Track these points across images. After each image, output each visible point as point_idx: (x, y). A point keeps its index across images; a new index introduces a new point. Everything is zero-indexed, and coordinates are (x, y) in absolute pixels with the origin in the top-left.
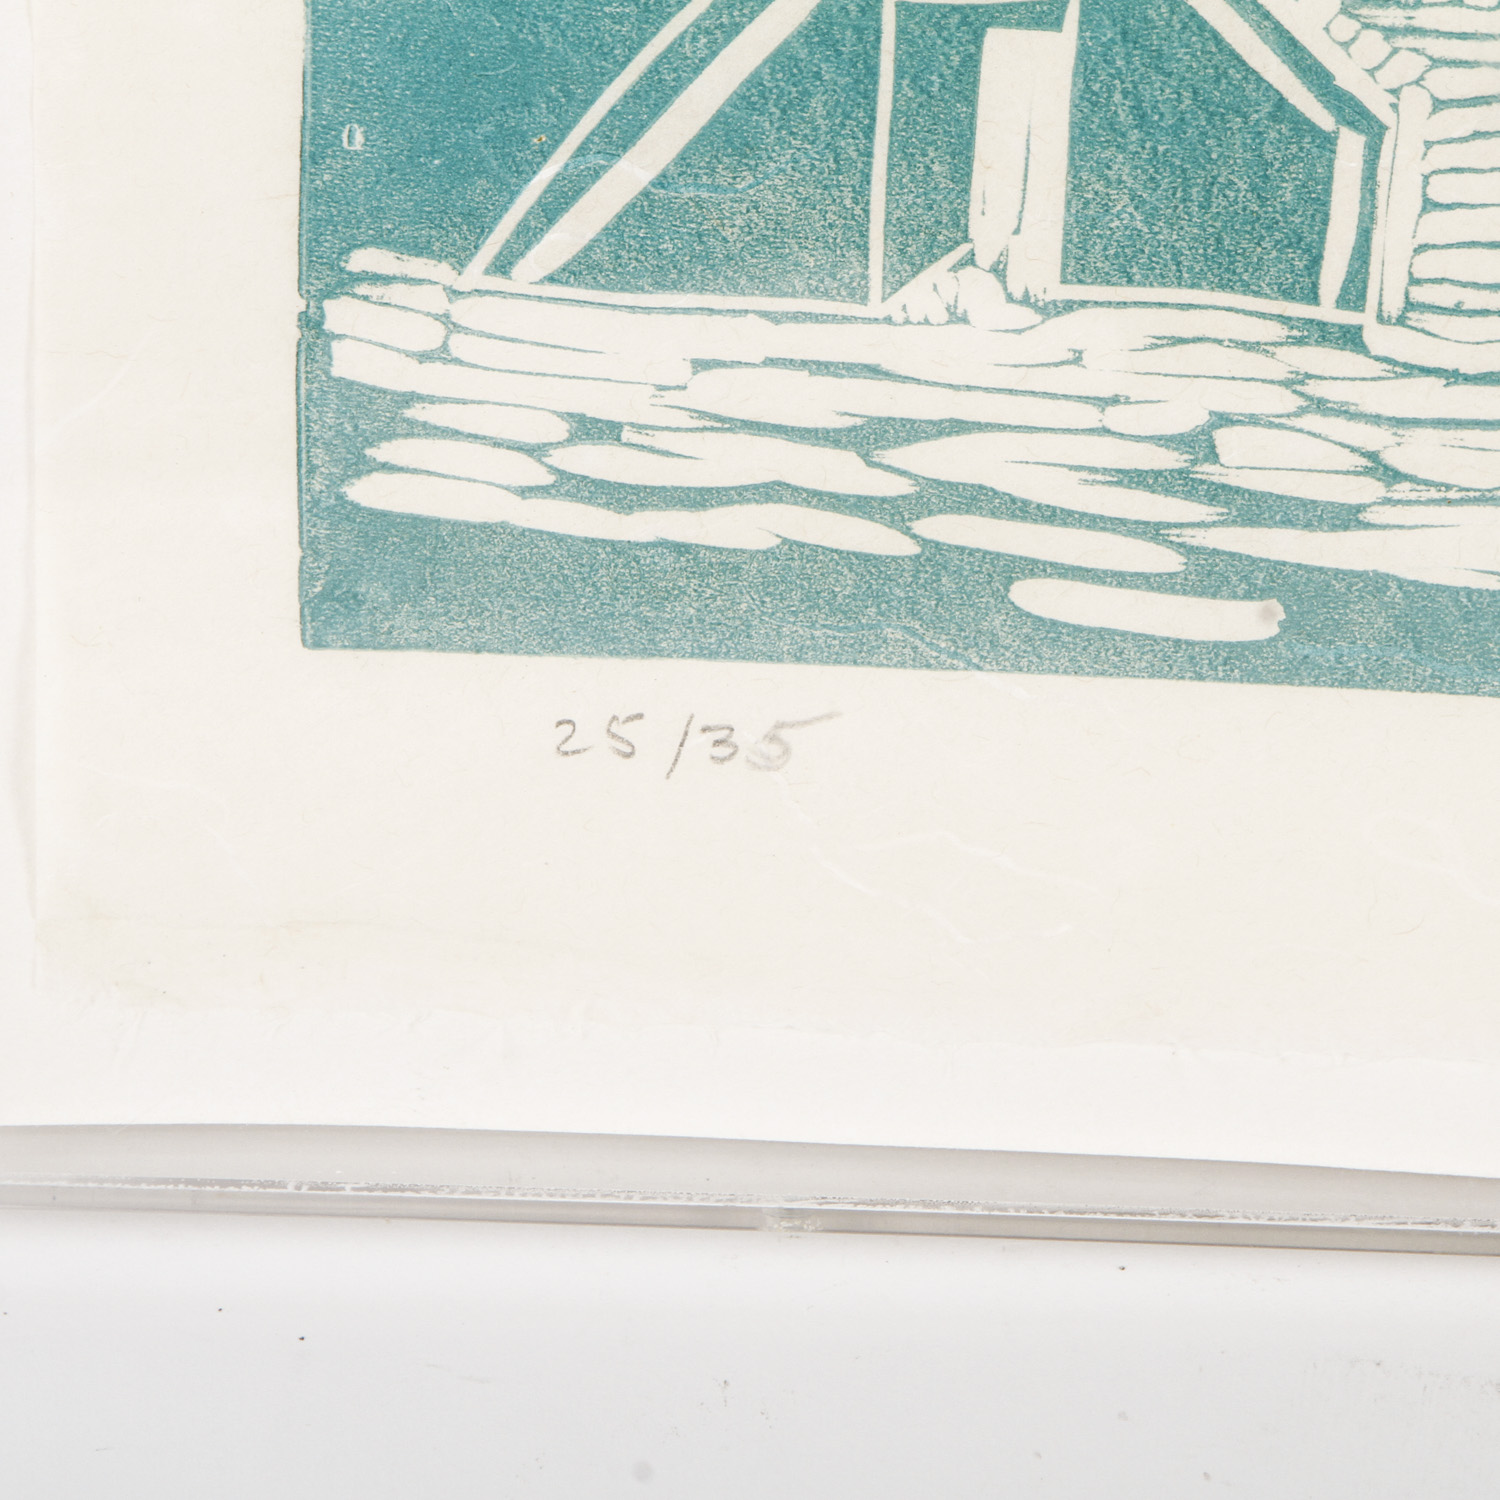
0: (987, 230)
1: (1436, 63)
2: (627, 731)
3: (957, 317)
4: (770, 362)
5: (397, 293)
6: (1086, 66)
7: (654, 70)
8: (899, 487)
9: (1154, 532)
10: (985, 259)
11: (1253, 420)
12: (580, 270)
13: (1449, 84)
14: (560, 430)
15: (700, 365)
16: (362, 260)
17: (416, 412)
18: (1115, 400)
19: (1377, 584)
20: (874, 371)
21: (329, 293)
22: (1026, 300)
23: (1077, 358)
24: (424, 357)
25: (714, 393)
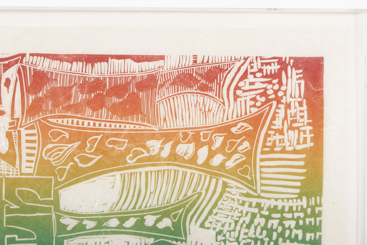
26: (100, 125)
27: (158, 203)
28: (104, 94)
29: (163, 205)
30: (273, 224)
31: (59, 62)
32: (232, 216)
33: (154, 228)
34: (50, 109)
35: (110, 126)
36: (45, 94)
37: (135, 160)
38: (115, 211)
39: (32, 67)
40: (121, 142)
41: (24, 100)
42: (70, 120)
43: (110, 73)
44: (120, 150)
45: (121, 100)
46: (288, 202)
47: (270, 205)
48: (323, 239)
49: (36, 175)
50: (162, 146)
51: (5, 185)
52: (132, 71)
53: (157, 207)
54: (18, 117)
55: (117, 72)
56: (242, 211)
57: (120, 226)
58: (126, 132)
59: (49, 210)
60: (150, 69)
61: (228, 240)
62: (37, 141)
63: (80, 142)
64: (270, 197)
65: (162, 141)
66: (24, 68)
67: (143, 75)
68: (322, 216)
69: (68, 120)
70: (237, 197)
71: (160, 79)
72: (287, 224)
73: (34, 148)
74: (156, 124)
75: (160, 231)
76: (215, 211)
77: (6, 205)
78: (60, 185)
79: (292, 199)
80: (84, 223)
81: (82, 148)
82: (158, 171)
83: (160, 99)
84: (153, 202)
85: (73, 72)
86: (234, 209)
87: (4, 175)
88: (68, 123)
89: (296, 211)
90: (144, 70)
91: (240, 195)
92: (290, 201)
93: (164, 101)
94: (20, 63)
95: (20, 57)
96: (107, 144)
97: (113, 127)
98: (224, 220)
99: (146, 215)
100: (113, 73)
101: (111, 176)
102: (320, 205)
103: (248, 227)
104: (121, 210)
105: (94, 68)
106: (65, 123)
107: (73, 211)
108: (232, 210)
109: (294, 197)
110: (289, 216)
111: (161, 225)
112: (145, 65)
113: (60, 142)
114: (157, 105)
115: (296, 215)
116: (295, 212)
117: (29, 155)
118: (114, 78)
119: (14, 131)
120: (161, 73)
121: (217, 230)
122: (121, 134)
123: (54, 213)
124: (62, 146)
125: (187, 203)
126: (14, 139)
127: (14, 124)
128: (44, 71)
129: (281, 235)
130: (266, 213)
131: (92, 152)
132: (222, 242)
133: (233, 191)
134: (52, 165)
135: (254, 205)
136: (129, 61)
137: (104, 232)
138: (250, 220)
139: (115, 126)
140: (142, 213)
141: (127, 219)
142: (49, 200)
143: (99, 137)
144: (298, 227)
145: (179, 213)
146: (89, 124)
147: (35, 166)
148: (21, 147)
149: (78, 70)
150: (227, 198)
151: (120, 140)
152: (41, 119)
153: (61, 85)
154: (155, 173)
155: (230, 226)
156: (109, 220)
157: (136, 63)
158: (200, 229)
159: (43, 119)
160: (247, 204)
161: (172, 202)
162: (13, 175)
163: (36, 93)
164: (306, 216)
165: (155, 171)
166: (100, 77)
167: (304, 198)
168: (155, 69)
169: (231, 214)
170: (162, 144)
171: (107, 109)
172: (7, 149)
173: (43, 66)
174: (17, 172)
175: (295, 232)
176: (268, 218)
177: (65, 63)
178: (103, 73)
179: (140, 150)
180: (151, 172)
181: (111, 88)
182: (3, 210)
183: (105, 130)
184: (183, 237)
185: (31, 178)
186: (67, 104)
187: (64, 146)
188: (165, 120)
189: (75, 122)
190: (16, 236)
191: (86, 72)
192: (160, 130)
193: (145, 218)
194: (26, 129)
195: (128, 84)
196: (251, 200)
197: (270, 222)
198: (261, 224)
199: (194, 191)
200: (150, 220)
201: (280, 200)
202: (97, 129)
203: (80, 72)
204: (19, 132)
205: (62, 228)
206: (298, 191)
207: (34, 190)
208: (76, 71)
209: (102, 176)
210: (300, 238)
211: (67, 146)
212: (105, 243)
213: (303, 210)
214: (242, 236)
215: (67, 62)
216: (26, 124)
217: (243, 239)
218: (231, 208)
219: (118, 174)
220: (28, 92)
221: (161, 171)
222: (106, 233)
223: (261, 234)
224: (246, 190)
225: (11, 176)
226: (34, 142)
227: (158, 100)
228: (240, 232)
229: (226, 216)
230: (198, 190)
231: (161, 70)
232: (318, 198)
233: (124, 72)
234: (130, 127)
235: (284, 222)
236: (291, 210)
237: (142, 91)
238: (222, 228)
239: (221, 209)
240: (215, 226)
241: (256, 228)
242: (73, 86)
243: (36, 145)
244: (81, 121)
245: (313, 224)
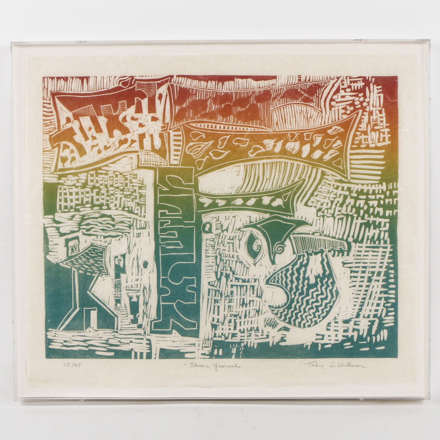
0: (92, 325)
1: (121, 312)
2: (69, 364)
3: (90, 332)
4: (78, 336)
5: (52, 332)
6: (98, 313)
7: (69, 314)
8: (87, 345)
9: (105, 347)
10: (92, 327)
11: (111, 339)
12: (64, 329)
13: (122, 313)
14: (63, 341)
15: (73, 336)
16: (49, 329)
17: (53, 341)
18: (101, 338)
19: (120, 350)
20: (85, 336)
21: (47, 332)
22: (95, 330)
23: (99, 334)
24: (54, 336)
25: (74, 338)
26: (228, 128)
27: (272, 187)
28: (232, 104)
29: (276, 189)
30: (360, 204)
31: (198, 81)
32: (329, 197)
33: (269, 206)
34: (191, 116)
35: (236, 128)
36: (187, 105)
37: (255, 154)
38: (240, 193)
39: (178, 85)
40: (244, 140)
41: (172, 110)
42: (206, 124)
43: (236, 89)
44: (243, 147)
45: (244, 109)
46: (372, 186)
47: (358, 189)
48: (399, 215)
49: (181, 166)
50: (275, 144)
51: (159, 173)
52: (252, 88)
53: (271, 190)
54: (168, 122)
55: (241, 88)
56: (336, 194)
57: (244, 204)
58: (248, 133)
59: (191, 192)
60: (266, 86)
61: (326, 215)
62: (182, 140)
63: (213, 141)
64: (357, 183)
65: (275, 140)
66: (172, 86)
67: (261, 90)
68: (398, 197)
69: (204, 125)
70: (332, 183)
71: (273, 93)
72: (371, 203)
73: (179, 146)
74: (270, 127)
75: (274, 208)
76: (316, 193)
77: (159, 188)
78: (199, 173)
79: (375, 184)
80: (217, 201)
81: (215, 145)
82: (272, 163)
83: (273, 108)
84: (268, 186)
85: (208, 88)
86: (330, 192)
87: (158, 165)
88: (204, 127)
89: (379, 194)
90: (261, 87)
91: (335, 182)
92: (374, 186)
93: (276, 110)
94: (170, 82)
95: (170, 78)
96: (233, 142)
97: (238, 129)
98: (322, 201)
99: (263, 196)
100: (238, 89)
101: (237, 166)
102: (397, 189)
103: (341, 205)
104: (244, 192)
105: (224, 85)
106: (202, 127)
107: (208, 192)
108: (329, 192)
109: (376, 183)
110: (373, 197)
111: (275, 204)
112: (262, 83)
113: (199, 140)
114: (271, 113)
115: (378, 196)
116: (377, 194)
117: (176, 150)
118: (239, 92)
119: (165, 133)
120: (274, 89)
121: (318, 208)
122: (244, 135)
123: (194, 194)
124: (200, 144)
125: (294, 187)
126: (165, 138)
127: (165, 128)
128: (187, 88)
129: (367, 212)
130: (355, 195)
131: (223, 148)
132: (321, 217)
133: (330, 178)
134: (193, 158)
135: (345, 189)
136: (250, 80)
137: (232, 208)
138: (343, 200)
139: (240, 129)
140: (260, 194)
141: (249, 199)
142: (191, 184)
143: (228, 137)
144: (379, 206)
145: (288, 195)
146: (220, 127)
147: (180, 159)
148: (170, 145)
149: (212, 87)
150: (325, 184)
151: (243, 139)
152: (185, 124)
153: (199, 98)
154: (270, 164)
155: (327, 205)
156: (235, 200)
157: (255, 82)
158: (305, 207)
159: (186, 124)
160: (340, 188)
161: (283, 186)
162: (164, 165)
163: (181, 104)
164: (386, 197)
165: (270, 163)
166: (228, 92)
167: (384, 184)
168: (269, 86)
169: (328, 195)
170: (275, 142)
171: (234, 116)
172: (160, 146)
173: (186, 84)
174: (167, 163)
175: (377, 209)
176: (356, 199)
177: (202, 82)
178: (230, 89)
179: (259, 147)
180: (267, 163)
181: (236, 100)
182: (157, 191)
183: (232, 131)
184: (291, 213)
185: (177, 168)
186: (204, 112)
187: (201, 144)
188: (277, 124)
189: (210, 126)
190: (167, 211)
191: (218, 88)
192: (273, 132)
193: (263, 198)
194: (174, 131)
195: (249, 97)
196: (343, 185)
197: (358, 202)
198: (351, 203)
199: (300, 178)
200: (266, 200)
201: (366, 185)
202: (227, 131)
203: (214, 89)
204: (169, 133)
205: (201, 205)
206: (379, 178)
207: (179, 176)
208: (211, 88)
209: (230, 167)
210: (381, 214)
211: (204, 144)
212: (233, 217)
213: (383, 193)
214: (336, 213)
215: (204, 81)
216: (174, 127)
217: (338, 215)
218: (328, 191)
219: (242, 165)
220: (176, 103)
221: (274, 163)
222: (234, 209)
223: (351, 211)
224: (339, 178)
225: (162, 166)
226: (179, 141)
227: (272, 109)
228: (335, 209)
229: (324, 197)
230: (303, 177)
231: (274, 87)
232: (395, 183)
233: (246, 88)
234: (251, 129)
235: (369, 202)
236: (374, 193)
237: (260, 102)
238: (321, 207)
239: (320, 192)
240: (316, 205)
241: (347, 206)
242: (209, 99)
243: (181, 143)
244: (214, 125)
245: (391, 203)
